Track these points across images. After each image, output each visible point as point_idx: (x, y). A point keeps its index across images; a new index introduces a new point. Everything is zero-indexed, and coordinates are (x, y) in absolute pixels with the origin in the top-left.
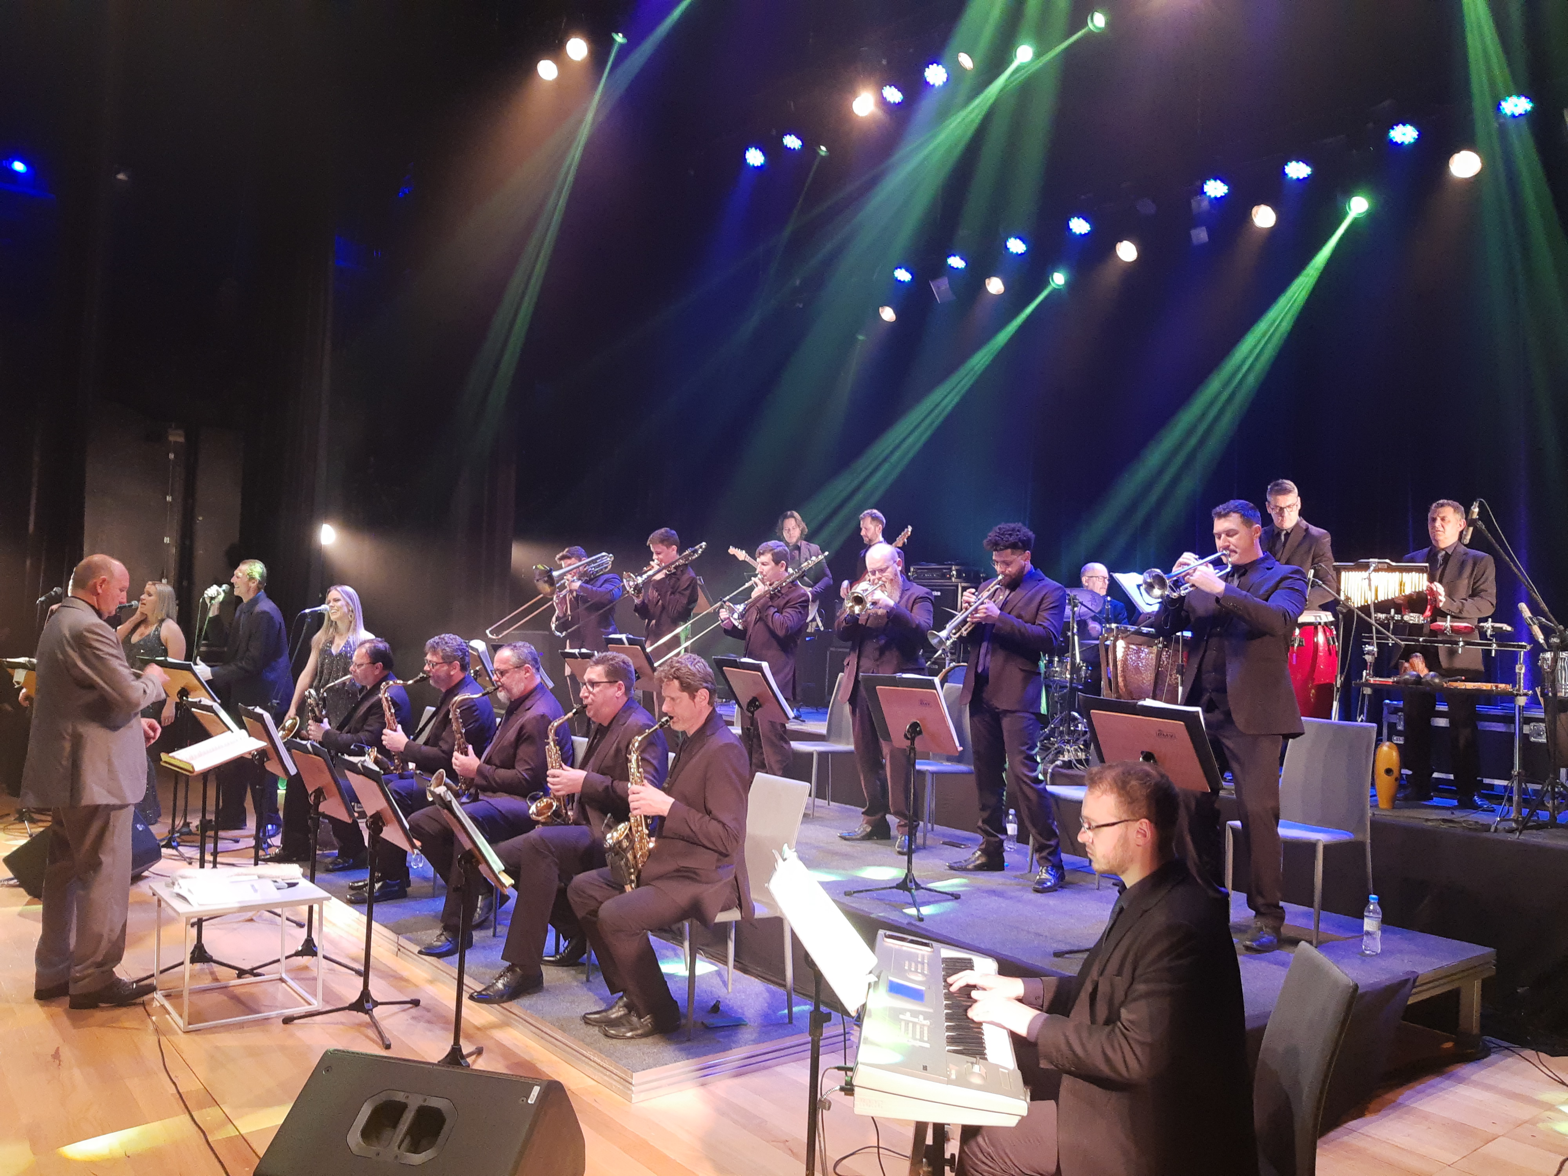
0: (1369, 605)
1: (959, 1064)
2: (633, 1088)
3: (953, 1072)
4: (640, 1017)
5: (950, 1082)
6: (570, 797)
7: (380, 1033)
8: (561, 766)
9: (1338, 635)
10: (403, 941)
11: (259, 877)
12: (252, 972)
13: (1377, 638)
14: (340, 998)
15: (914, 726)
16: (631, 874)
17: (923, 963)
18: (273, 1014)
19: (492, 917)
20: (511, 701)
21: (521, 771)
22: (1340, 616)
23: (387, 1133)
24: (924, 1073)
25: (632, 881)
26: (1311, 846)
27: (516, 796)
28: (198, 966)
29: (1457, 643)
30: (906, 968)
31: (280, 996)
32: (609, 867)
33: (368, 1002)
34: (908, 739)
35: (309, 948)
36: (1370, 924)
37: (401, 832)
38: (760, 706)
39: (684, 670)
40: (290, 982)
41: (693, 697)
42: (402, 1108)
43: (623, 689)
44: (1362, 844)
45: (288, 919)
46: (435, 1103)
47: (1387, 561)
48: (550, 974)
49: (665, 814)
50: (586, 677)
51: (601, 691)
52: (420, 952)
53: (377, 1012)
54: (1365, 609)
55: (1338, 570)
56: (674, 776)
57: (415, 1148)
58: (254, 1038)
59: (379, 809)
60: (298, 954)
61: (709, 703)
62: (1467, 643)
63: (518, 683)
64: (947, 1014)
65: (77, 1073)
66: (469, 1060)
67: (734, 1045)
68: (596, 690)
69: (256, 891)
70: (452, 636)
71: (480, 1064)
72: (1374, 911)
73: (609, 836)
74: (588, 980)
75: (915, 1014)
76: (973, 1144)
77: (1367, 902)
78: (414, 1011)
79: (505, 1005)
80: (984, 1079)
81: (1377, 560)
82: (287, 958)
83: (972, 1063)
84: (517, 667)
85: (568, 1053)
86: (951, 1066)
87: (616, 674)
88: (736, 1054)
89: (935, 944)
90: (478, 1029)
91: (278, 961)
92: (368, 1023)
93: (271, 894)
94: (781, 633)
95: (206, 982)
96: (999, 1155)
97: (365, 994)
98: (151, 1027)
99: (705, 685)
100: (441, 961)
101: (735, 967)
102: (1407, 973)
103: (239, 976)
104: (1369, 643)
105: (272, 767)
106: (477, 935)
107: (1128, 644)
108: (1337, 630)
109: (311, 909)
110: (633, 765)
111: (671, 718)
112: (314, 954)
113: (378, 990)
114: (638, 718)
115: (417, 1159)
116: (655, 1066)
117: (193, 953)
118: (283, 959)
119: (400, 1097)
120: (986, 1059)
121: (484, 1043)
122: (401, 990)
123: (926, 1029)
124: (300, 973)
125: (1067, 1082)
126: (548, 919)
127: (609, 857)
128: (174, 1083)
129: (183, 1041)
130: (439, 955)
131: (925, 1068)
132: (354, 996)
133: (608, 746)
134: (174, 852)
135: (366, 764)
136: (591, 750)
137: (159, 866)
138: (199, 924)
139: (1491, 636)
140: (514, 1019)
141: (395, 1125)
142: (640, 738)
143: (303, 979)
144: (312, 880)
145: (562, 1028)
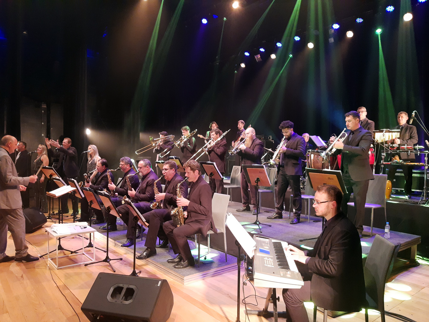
0: (383, 142)
1: (282, 272)
2: (184, 281)
3: (282, 274)
4: (184, 262)
5: (281, 277)
6: (161, 201)
7: (112, 268)
8: (158, 193)
9: (374, 151)
10: (116, 242)
11: (76, 226)
12: (75, 252)
13: (386, 151)
14: (100, 259)
15: (258, 179)
16: (179, 222)
17: (268, 244)
18: (82, 263)
19: (141, 235)
20: (143, 176)
21: (147, 194)
22: (375, 145)
23: (118, 296)
24: (274, 274)
25: (179, 224)
26: (370, 209)
27: (146, 202)
28: (60, 251)
29: (408, 152)
30: (263, 245)
31: (83, 258)
32: (172, 220)
33: (108, 259)
34: (256, 182)
35: (90, 245)
36: (387, 230)
37: (116, 212)
38: (213, 175)
39: (192, 164)
40: (86, 255)
41: (194, 172)
42: (122, 288)
43: (174, 171)
44: (383, 208)
45: (84, 238)
46: (131, 287)
47: (388, 129)
48: (158, 250)
49: (188, 205)
50: (164, 168)
51: (168, 171)
52: (122, 246)
53: (111, 262)
54: (382, 143)
55: (374, 132)
56: (190, 195)
57: (126, 299)
58: (77, 270)
59: (109, 206)
60: (87, 247)
61: (198, 174)
62: (411, 152)
63: (145, 171)
64: (277, 258)
65: (28, 281)
66: (138, 274)
67: (211, 268)
68: (167, 171)
69: (75, 229)
70: (128, 157)
71: (141, 275)
72: (388, 227)
73: (172, 212)
74: (169, 252)
75: (268, 258)
76: (286, 294)
77: (386, 224)
78: (121, 261)
79: (147, 259)
80: (291, 275)
81: (385, 129)
82: (84, 248)
83: (287, 271)
84: (145, 166)
85: (165, 272)
86: (281, 272)
87: (172, 166)
88: (212, 271)
89: (270, 238)
90: (139, 266)
91: (82, 249)
92: (108, 265)
93: (79, 231)
94: (219, 154)
95: (62, 255)
96: (293, 296)
97: (107, 257)
98: (48, 268)
99: (197, 169)
100: (128, 248)
101: (210, 247)
102: (398, 243)
103: (71, 253)
104: (383, 153)
105: (77, 195)
106: (137, 240)
107: (314, 155)
108: (374, 149)
109: (90, 234)
110: (178, 192)
111: (188, 178)
112: (92, 247)
113: (111, 256)
114: (179, 178)
115: (127, 302)
116: (190, 274)
117: (58, 247)
118: (83, 248)
119: (121, 285)
120: (290, 270)
121: (141, 270)
122: (117, 256)
123: (272, 262)
124: (88, 252)
125: (314, 276)
126: (157, 235)
127: (172, 218)
128: (56, 283)
129: (57, 272)
130: (128, 246)
131: (274, 273)
132: (104, 258)
133: (171, 187)
134: (50, 220)
135: (105, 193)
136: (166, 188)
137: (47, 224)
138: (59, 239)
139: (418, 149)
140: (149, 263)
141: (120, 293)
142: (180, 184)
143: (90, 254)
144: (90, 226)
145: (163, 265)
